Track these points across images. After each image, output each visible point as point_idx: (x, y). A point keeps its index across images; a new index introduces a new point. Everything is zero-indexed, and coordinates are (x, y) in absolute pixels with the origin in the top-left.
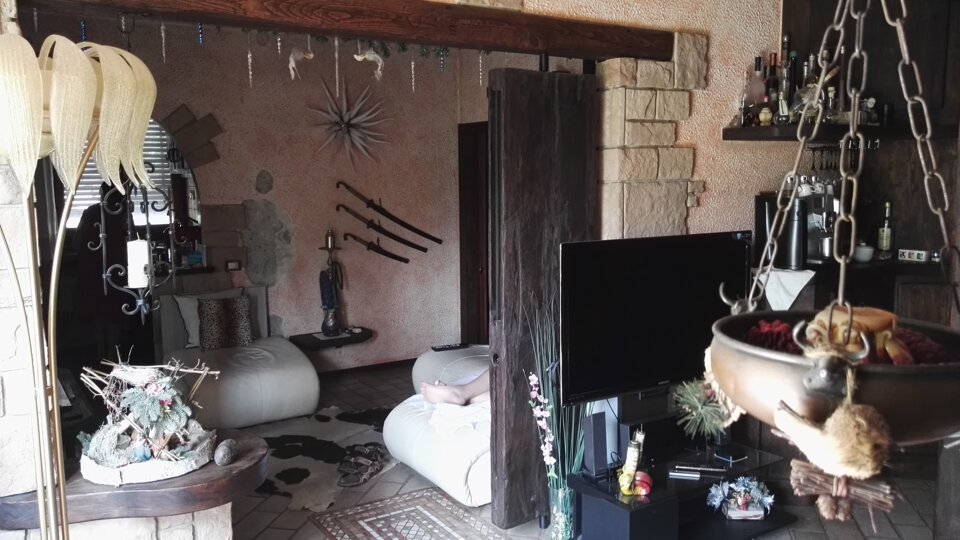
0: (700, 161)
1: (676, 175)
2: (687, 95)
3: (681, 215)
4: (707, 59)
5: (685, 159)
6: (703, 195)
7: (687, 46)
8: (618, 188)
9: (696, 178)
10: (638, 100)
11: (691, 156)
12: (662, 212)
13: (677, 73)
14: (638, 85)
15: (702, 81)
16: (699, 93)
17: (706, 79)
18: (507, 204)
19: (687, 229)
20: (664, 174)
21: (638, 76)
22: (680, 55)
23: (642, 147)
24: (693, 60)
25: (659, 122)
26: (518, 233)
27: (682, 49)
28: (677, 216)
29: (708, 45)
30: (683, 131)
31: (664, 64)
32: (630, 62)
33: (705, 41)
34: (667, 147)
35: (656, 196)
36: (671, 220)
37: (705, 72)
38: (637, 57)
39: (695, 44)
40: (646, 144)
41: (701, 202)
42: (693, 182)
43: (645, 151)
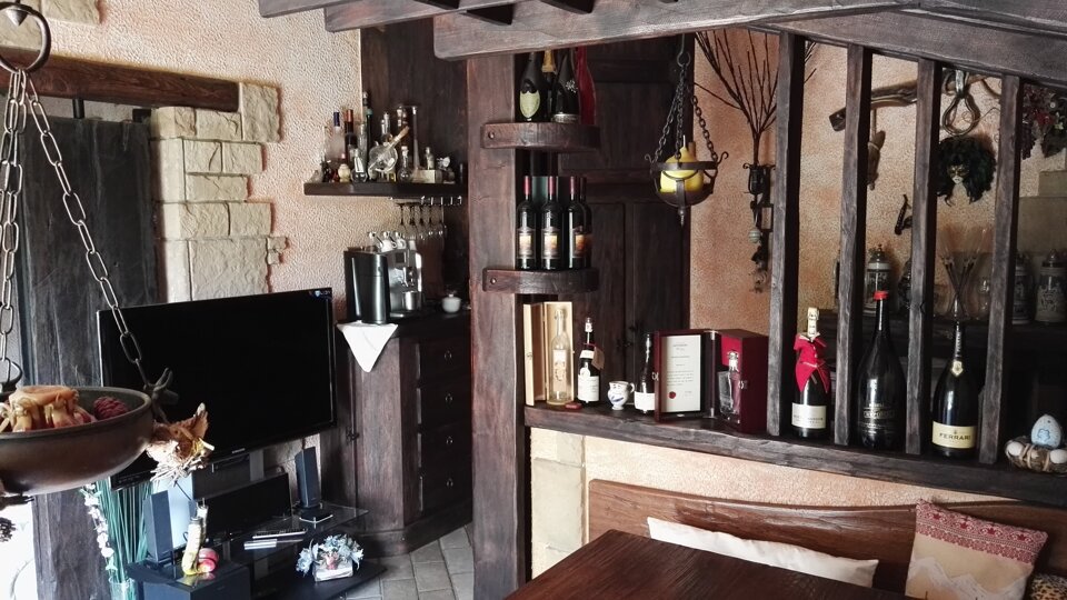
0: (280, 216)
1: (252, 231)
2: (258, 148)
3: (261, 273)
4: (279, 111)
5: (261, 214)
6: (287, 251)
7: (255, 98)
8: (182, 246)
9: (277, 234)
10: (200, 152)
11: (269, 211)
12: (238, 270)
13: (246, 126)
14: (198, 136)
15: (275, 134)
16: (272, 147)
17: (280, 132)
18: (35, 268)
19: (270, 287)
20: (237, 230)
21: (198, 126)
22: (247, 106)
23: (208, 202)
24: (263, 113)
25: (226, 175)
26: (52, 300)
27: (249, 101)
28: (256, 274)
29: (279, 98)
30: (257, 185)
31: (228, 115)
32: (186, 112)
33: (276, 94)
34: (239, 202)
35: (229, 253)
36: (249, 279)
37: (278, 126)
38: (194, 107)
39: (263, 96)
40: (213, 199)
41: (285, 258)
42: (273, 239)
43: (212, 206)
